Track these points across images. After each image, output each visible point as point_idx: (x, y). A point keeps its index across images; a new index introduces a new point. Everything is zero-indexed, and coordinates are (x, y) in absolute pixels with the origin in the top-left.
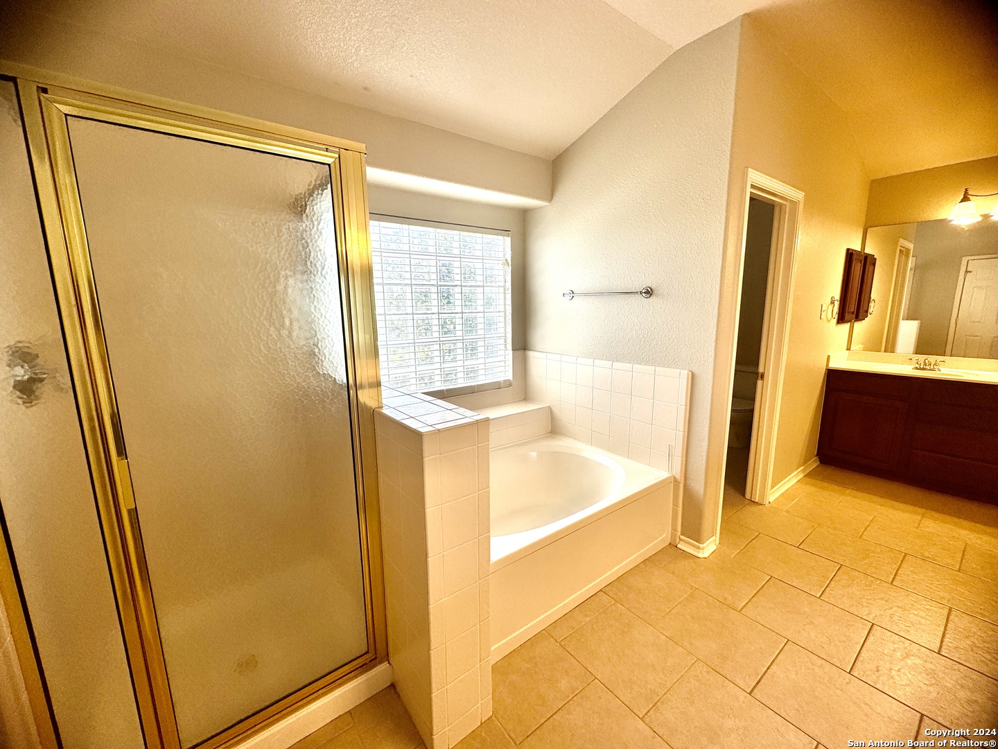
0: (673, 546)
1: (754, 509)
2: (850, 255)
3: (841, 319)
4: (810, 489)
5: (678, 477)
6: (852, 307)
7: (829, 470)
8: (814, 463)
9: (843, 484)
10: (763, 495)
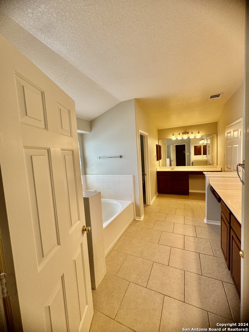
0: (135, 220)
1: (149, 207)
2: (157, 146)
3: (157, 160)
4: (158, 199)
5: (134, 202)
6: (159, 157)
7: (161, 195)
8: (157, 194)
9: (163, 197)
10: (150, 203)
